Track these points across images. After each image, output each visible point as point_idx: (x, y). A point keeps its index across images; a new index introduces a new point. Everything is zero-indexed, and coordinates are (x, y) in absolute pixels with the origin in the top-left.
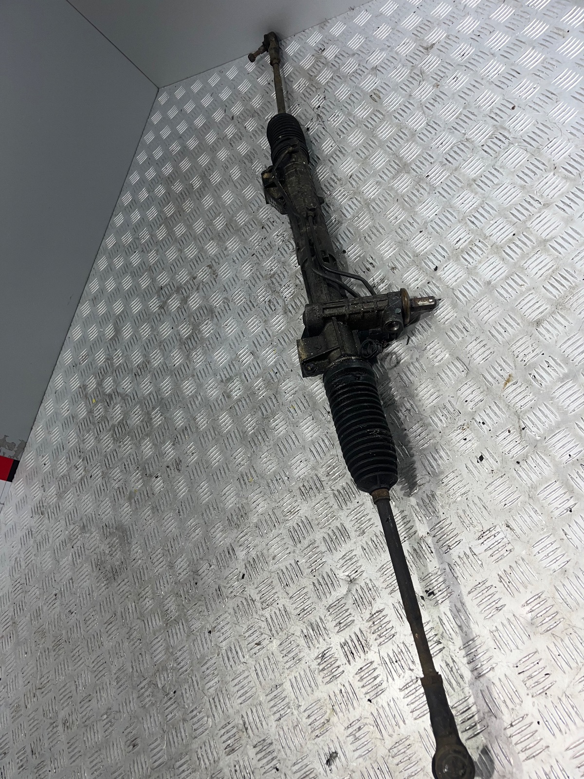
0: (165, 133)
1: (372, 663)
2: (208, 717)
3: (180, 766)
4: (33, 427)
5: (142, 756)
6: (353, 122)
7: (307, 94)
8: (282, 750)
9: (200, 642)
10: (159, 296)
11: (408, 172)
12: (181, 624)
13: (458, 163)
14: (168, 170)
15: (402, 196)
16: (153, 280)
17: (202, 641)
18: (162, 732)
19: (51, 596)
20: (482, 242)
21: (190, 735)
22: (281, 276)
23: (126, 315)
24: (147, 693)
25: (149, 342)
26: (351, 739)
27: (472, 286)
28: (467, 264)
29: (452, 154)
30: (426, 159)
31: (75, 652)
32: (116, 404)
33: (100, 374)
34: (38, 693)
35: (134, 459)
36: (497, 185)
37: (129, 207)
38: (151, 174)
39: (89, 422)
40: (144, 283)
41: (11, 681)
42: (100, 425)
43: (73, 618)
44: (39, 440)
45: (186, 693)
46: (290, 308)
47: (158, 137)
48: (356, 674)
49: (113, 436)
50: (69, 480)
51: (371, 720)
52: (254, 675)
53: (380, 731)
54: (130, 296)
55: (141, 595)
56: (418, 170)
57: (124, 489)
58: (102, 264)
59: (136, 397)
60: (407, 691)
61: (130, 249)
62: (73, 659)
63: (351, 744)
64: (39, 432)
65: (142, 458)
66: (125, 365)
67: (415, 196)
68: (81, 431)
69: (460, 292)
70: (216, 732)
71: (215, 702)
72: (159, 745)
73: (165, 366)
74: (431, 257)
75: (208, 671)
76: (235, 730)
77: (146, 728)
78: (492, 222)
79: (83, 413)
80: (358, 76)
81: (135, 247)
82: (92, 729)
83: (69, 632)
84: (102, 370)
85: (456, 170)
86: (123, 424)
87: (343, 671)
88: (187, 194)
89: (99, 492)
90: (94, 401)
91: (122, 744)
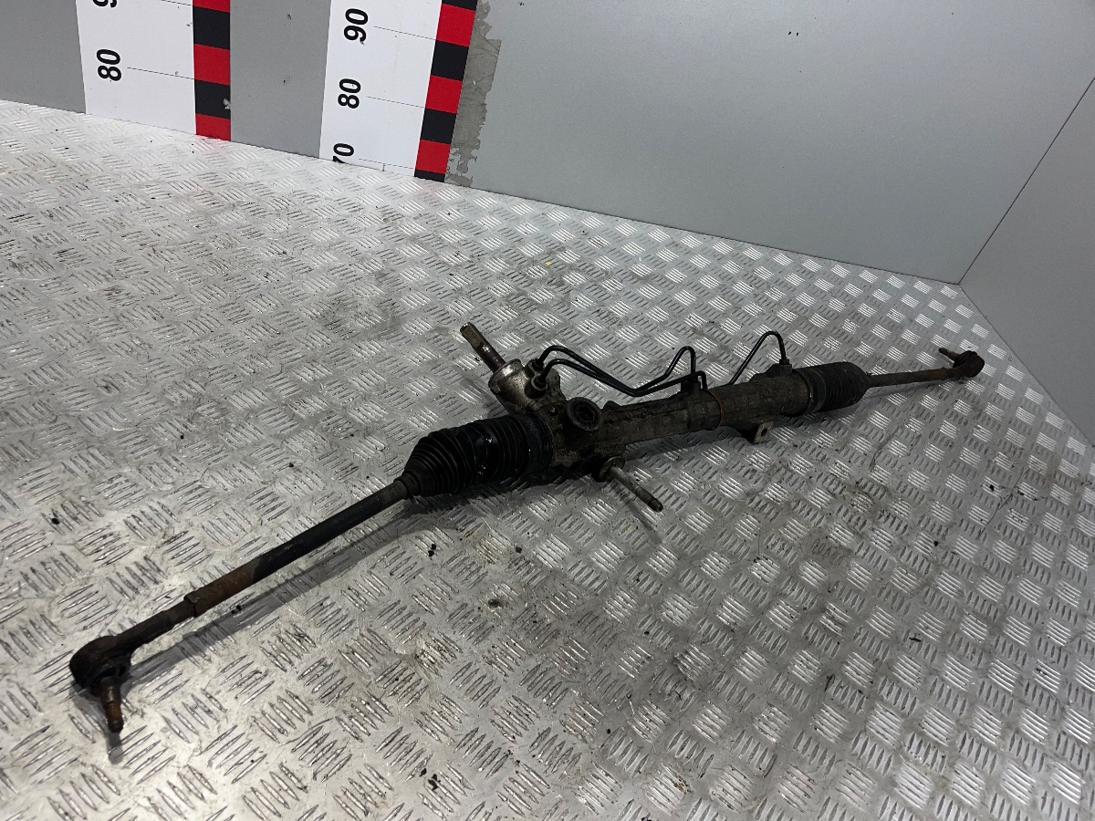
0: (908, 301)
1: (310, 712)
2: (173, 483)
3: (92, 455)
4: (491, 194)
5: (95, 401)
6: (1022, 543)
7: (1030, 475)
8: (150, 599)
9: (274, 453)
10: (707, 325)
11: (991, 633)
12: (291, 423)
13: (1030, 702)
14: (866, 311)
15: (958, 631)
16: (725, 315)
17: (276, 457)
18: (136, 422)
19: (280, 246)
20: (943, 761)
21: (141, 463)
22: (792, 480)
23: (670, 287)
24: (185, 394)
25: (645, 322)
26: (191, 702)
27: (880, 758)
28: (907, 745)
29: (1038, 692)
30: (1018, 655)
31: (216, 289)
32: (555, 292)
33: (584, 266)
34: (148, 249)
35: (491, 326)
36: (1025, 767)
37: (803, 270)
38: (852, 290)
39: (520, 261)
40: (718, 303)
41: (155, 212)
42: (520, 276)
43: (260, 279)
44: (478, 203)
45: (199, 447)
46: (757, 500)
47: (900, 293)
48: (287, 692)
49: (512, 294)
50: (438, 246)
51: (226, 726)
52: (248, 538)
53: (211, 746)
54: (695, 288)
55: (314, 364)
56: (1000, 647)
57: (449, 320)
58: (722, 247)
59: (571, 316)
60: (282, 775)
61: (752, 279)
62: (206, 288)
63: (183, 703)
64: (486, 200)
65: (496, 337)
66: (606, 296)
67: (966, 650)
68: (506, 253)
69: (866, 743)
70: (156, 500)
71: (196, 489)
72: (117, 421)
73: (621, 347)
74: (895, 689)
75: (237, 473)
76: (164, 525)
77: (135, 401)
78: (974, 770)
79: (529, 251)
80: (1080, 540)
81: (757, 285)
82: (115, 327)
83: (239, 278)
84: (591, 268)
85: (1022, 702)
86: (531, 303)
87: (286, 671)
88: (847, 340)
89: (434, 288)
90: (548, 264)
91: (106, 372)
